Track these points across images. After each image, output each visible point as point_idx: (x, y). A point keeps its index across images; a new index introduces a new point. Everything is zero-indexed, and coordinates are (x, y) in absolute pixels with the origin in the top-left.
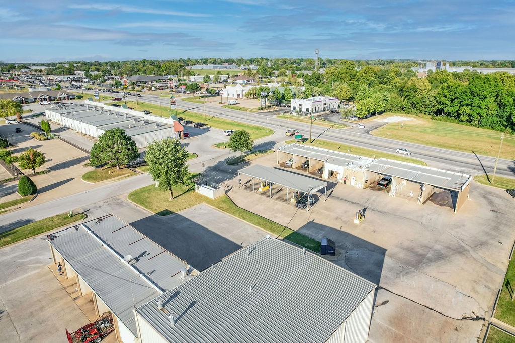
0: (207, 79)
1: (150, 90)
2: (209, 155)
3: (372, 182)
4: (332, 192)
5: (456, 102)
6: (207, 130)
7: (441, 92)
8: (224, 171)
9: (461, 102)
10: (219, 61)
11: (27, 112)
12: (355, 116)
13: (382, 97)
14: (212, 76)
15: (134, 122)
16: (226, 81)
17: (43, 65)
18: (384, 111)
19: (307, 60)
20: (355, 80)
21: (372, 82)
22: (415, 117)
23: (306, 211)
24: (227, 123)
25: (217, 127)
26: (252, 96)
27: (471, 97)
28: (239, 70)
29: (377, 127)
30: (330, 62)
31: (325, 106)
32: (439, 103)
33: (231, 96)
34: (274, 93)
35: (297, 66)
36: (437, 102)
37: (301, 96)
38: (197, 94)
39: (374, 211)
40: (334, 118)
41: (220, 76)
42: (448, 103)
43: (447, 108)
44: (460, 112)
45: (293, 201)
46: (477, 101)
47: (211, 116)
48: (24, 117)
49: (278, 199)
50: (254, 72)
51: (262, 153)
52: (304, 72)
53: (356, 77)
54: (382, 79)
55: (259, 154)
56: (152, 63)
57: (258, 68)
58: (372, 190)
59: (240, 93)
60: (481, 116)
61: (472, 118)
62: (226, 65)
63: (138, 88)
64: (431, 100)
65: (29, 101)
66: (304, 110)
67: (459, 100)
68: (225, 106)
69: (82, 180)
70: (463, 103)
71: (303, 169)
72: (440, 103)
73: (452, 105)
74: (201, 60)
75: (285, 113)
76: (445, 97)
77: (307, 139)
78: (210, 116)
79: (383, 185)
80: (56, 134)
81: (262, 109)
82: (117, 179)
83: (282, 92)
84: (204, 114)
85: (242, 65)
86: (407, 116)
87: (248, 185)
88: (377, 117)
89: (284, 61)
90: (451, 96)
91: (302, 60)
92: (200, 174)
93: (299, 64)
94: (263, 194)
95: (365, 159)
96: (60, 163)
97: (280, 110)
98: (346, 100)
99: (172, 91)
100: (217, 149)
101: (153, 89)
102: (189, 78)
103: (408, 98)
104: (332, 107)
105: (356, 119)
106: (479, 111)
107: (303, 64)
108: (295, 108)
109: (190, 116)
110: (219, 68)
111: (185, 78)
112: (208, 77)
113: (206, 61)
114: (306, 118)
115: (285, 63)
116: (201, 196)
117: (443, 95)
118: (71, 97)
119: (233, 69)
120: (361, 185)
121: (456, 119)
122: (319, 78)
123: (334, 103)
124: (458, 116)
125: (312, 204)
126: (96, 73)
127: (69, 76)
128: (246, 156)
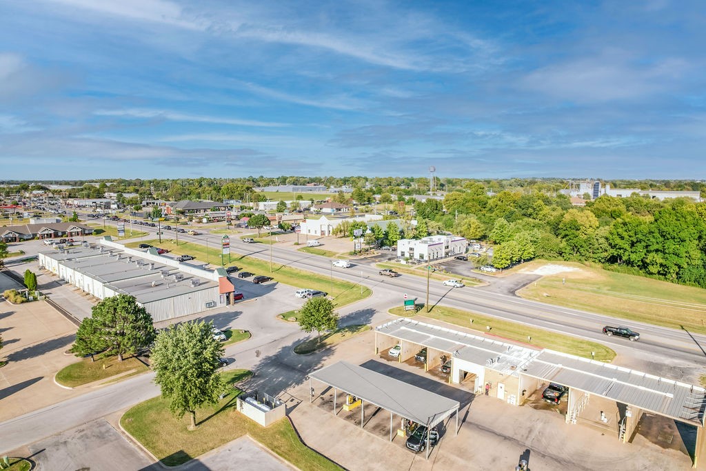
0: (282, 207)
1: (200, 222)
2: (269, 335)
3: (533, 391)
4: (468, 412)
5: (640, 247)
6: (272, 287)
7: (615, 232)
8: (289, 367)
9: (647, 247)
10: (302, 180)
11: (16, 254)
12: (492, 266)
13: (529, 238)
14: (288, 203)
15: (162, 276)
16: (308, 209)
17: (67, 183)
18: (534, 258)
19: (419, 180)
20: (486, 209)
21: (512, 213)
22: (579, 267)
23: (424, 457)
24: (303, 277)
25: (287, 283)
26: (343, 233)
27: (662, 239)
28: (328, 193)
29: (527, 284)
30: (449, 182)
31: (447, 250)
32: (613, 247)
33: (312, 233)
34: (372, 230)
35: (405, 189)
36: (610, 244)
37: (411, 235)
38: (265, 229)
39: (544, 456)
40: (461, 268)
41: (301, 202)
42: (627, 246)
43: (627, 253)
44: (648, 261)
45: (401, 434)
46: (671, 246)
47: (281, 264)
48: (7, 263)
49: (376, 427)
50: (347, 196)
51: (353, 332)
52: (414, 196)
53: (488, 205)
54: (525, 209)
55: (348, 334)
56: (211, 183)
57: (353, 190)
58: (535, 408)
59: (325, 229)
60: (680, 267)
61: (666, 269)
62: (311, 186)
63: (183, 219)
64: (600, 241)
65: (25, 237)
66: (417, 256)
67: (644, 244)
68: (302, 248)
69: (55, 381)
70: (651, 248)
71: (417, 365)
72: (615, 246)
73: (633, 250)
74: (278, 179)
75: (390, 259)
76: (622, 238)
77: (422, 306)
78: (279, 263)
79: (552, 399)
80: (44, 292)
81: (355, 253)
82: (113, 380)
83: (384, 228)
84: (269, 261)
85: (332, 187)
86: (567, 265)
87: (326, 396)
88: (524, 267)
89: (388, 181)
90: (630, 236)
91: (412, 180)
92: (249, 373)
93: (409, 185)
94: (350, 417)
95: (519, 351)
96: (31, 346)
97: (382, 256)
98: (476, 239)
99: (231, 224)
100: (283, 323)
101: (205, 220)
102: (257, 205)
103: (567, 238)
104: (457, 251)
105: (494, 270)
106: (676, 260)
107: (414, 186)
108: (403, 254)
109: (250, 264)
110: (301, 190)
111: (251, 204)
112: (283, 204)
113: (284, 181)
114: (420, 268)
115: (390, 184)
116: (244, 420)
117: (618, 235)
118: (87, 232)
119: (319, 192)
120: (514, 400)
121: (641, 269)
122: (436, 207)
123: (459, 246)
124: (643, 265)
125: (435, 442)
126: (134, 195)
127: (94, 200)
128: (326, 337)
